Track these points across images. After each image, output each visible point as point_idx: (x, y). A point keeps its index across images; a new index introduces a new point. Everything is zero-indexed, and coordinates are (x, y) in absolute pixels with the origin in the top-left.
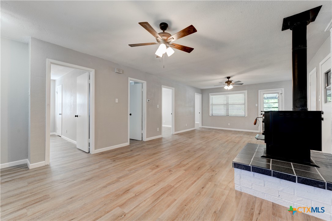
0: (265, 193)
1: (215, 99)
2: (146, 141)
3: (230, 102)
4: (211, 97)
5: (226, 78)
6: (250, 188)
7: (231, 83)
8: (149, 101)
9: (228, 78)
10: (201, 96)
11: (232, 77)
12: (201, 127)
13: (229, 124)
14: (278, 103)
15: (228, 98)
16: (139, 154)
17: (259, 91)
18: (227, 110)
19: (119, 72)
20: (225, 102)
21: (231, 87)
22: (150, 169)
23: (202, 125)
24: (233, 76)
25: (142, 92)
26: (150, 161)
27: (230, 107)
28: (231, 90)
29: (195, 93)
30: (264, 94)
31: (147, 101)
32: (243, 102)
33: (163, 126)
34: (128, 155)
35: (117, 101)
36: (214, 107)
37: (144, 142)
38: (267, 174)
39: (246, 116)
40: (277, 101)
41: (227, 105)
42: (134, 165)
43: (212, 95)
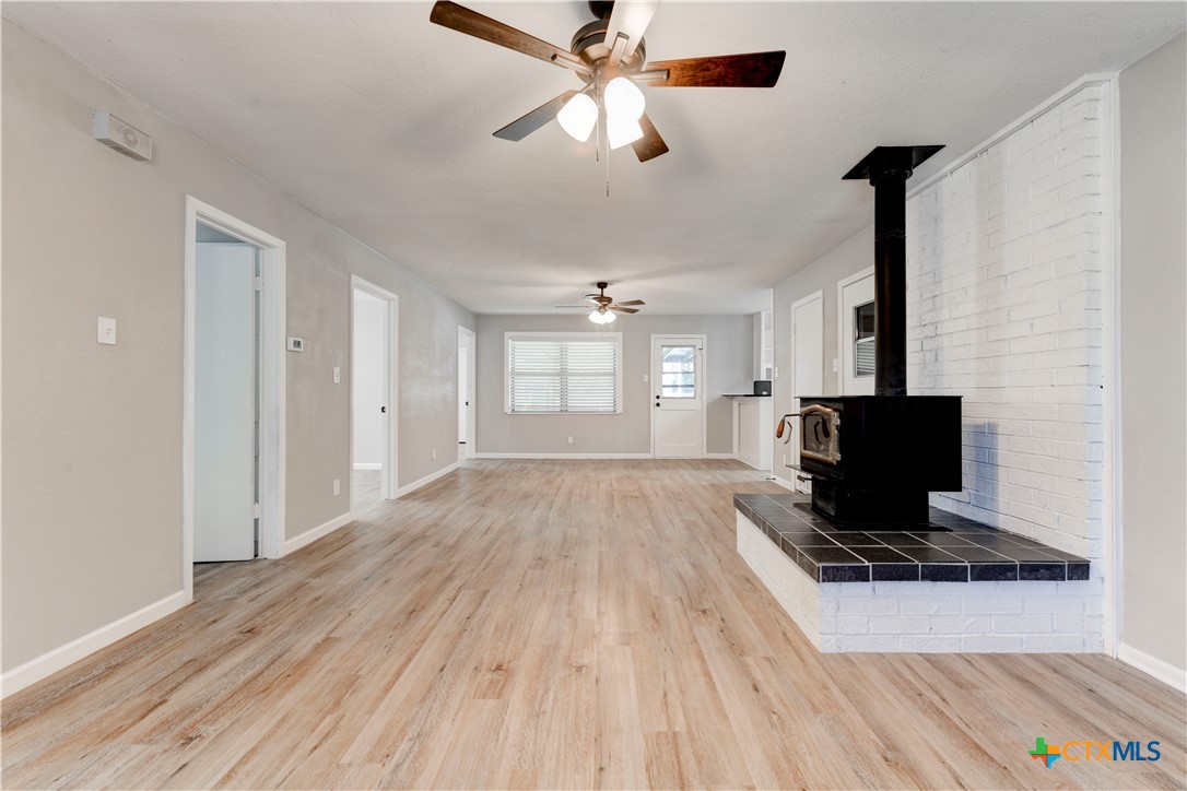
0: (899, 635)
1: (526, 355)
2: (281, 555)
3: (572, 365)
4: (510, 344)
5: (592, 284)
6: (864, 631)
7: (610, 305)
8: (298, 344)
9: (602, 285)
10: (474, 338)
11: (611, 284)
12: (474, 455)
13: (570, 440)
14: (694, 372)
15: (563, 353)
16: (328, 641)
17: (653, 336)
18: (564, 392)
19: (129, 142)
20: (554, 366)
21: (609, 317)
22: (484, 696)
23: (477, 451)
24: (618, 281)
25: (257, 293)
26: (429, 655)
27: (572, 382)
28: (606, 328)
29: (460, 327)
30: (663, 346)
31: (291, 347)
32: (608, 366)
33: (357, 466)
34: (258, 667)
35: (107, 330)
36: (519, 381)
37: (276, 563)
38: (908, 579)
39: (620, 410)
40: (692, 369)
41: (563, 374)
42: (371, 711)
43: (514, 339)
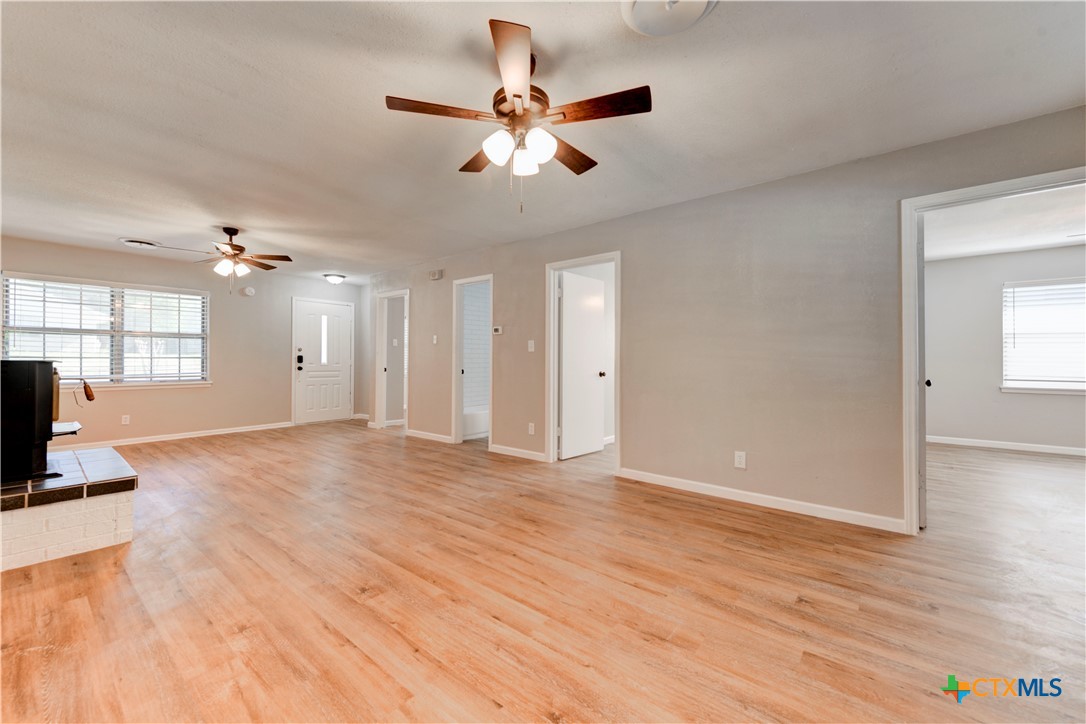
8: (497, 330)
19: (434, 277)
31: (493, 331)
35: (435, 339)
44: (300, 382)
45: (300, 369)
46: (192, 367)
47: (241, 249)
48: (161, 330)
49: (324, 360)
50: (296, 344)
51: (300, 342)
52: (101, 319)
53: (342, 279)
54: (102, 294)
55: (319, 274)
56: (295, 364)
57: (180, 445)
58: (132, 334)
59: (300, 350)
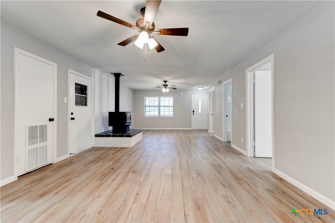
44: (194, 118)
45: (193, 114)
46: (171, 114)
47: (167, 85)
48: (166, 105)
49: (200, 112)
50: (192, 108)
51: (193, 107)
52: (157, 104)
53: (202, 88)
54: (157, 99)
55: (196, 88)
56: (192, 113)
57: (171, 131)
58: (161, 106)
59: (193, 109)
